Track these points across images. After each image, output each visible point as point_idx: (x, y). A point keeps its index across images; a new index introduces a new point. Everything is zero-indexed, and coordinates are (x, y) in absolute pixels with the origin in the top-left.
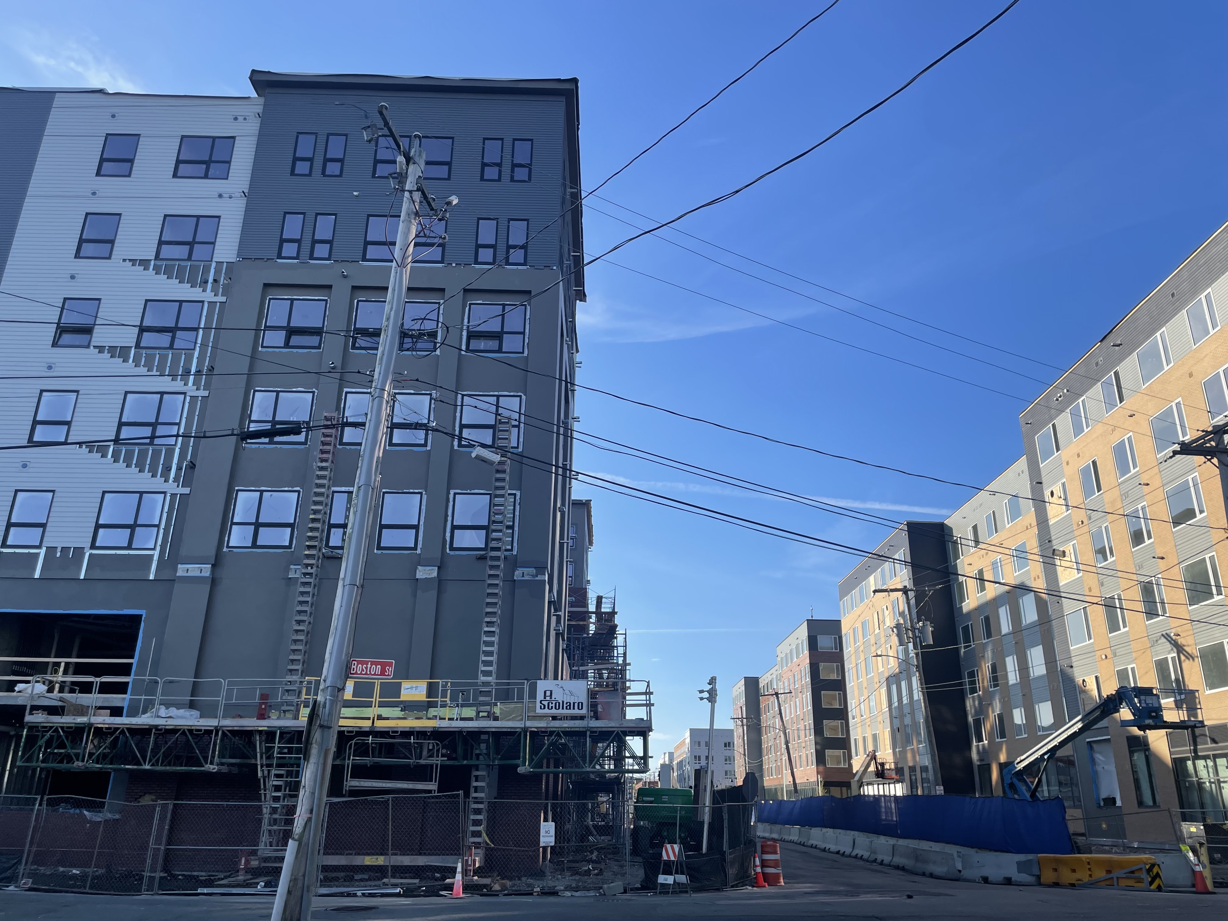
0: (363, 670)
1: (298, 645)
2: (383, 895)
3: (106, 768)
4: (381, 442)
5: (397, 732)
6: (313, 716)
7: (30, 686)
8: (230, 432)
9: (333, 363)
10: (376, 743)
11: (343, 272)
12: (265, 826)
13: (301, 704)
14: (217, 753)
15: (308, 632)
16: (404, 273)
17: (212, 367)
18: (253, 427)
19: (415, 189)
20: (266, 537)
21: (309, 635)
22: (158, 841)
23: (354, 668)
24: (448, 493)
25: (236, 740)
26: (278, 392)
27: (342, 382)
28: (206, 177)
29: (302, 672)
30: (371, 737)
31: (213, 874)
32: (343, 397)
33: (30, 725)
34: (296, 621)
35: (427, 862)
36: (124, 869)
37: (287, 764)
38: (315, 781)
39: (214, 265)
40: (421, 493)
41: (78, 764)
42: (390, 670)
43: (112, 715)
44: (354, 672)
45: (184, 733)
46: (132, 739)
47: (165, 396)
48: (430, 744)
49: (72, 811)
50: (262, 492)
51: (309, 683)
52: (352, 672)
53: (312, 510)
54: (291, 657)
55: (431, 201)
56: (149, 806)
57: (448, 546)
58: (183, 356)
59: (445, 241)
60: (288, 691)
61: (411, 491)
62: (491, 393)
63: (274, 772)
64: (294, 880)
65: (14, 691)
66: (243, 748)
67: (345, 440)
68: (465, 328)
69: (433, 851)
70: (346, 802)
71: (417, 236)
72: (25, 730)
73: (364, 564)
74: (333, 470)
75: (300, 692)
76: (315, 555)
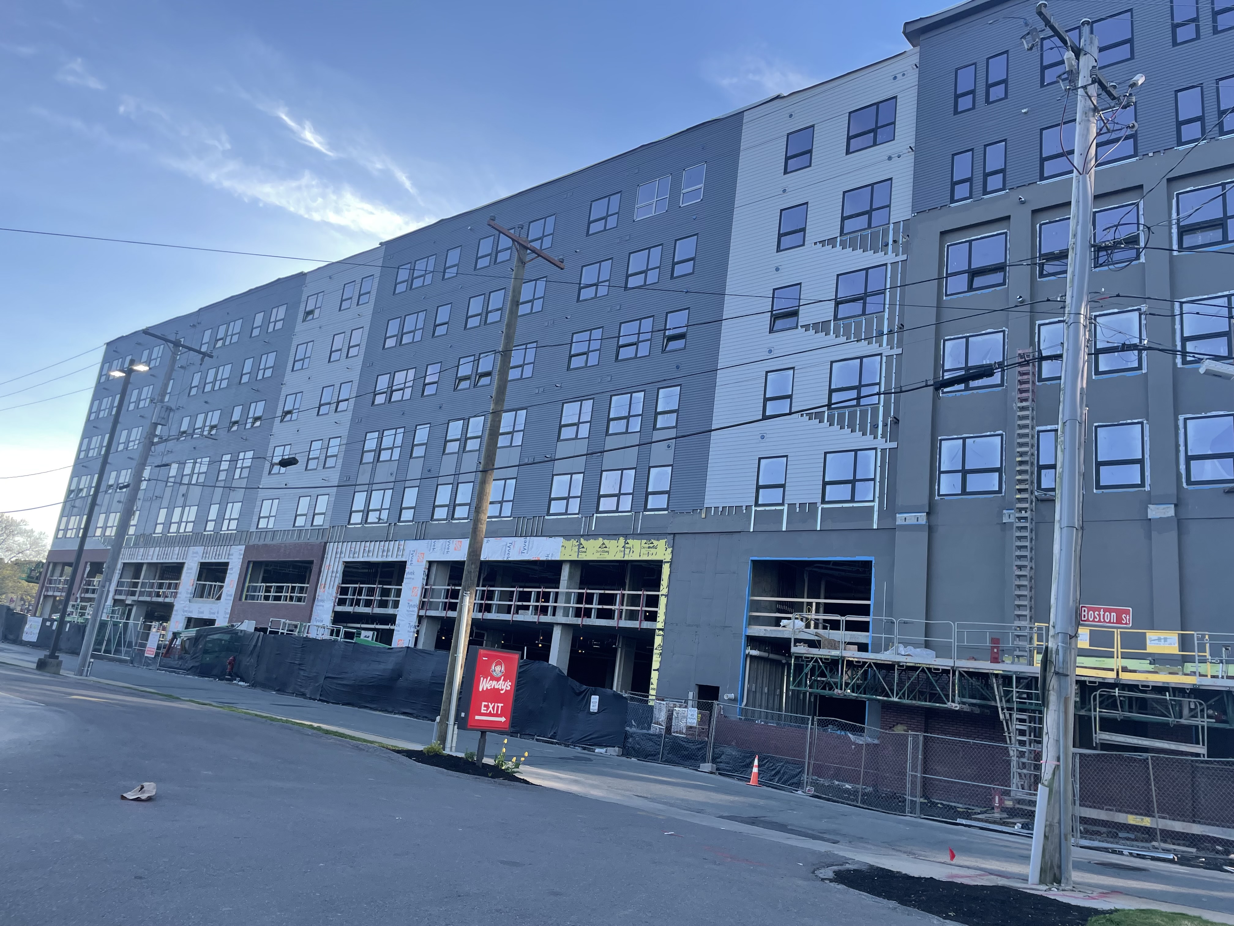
0: (1095, 617)
1: (1023, 590)
2: (1153, 859)
3: (861, 697)
4: (1083, 371)
5: (1148, 686)
6: (1047, 662)
7: (791, 622)
8: (924, 384)
9: (1020, 297)
10: (1124, 697)
11: (1021, 198)
12: (1014, 768)
13: (1034, 650)
14: (957, 692)
15: (1031, 578)
16: (1088, 179)
17: (901, 324)
18: (947, 376)
19: (1090, 82)
20: (975, 483)
21: (1033, 581)
22: (914, 768)
23: (1084, 615)
24: (1176, 420)
25: (973, 681)
26: (967, 338)
27: (1033, 315)
28: (875, 144)
29: (1031, 618)
30: (1117, 689)
31: (969, 807)
32: (1037, 331)
33: (796, 655)
34: (1016, 566)
35: (1204, 831)
36: (889, 790)
37: (1029, 710)
38: (1058, 729)
39: (892, 226)
40: (1142, 423)
41: (837, 691)
42: (1128, 619)
43: (860, 650)
44: (1086, 619)
45: (923, 670)
46: (879, 673)
47: (864, 360)
48: (1193, 702)
49: (839, 732)
50: (964, 439)
51: (1040, 629)
52: (1083, 619)
53: (1018, 452)
54: (1017, 603)
55: (1111, 90)
56: (902, 735)
57: (1184, 480)
58: (875, 319)
59: (1135, 129)
60: (1018, 636)
61: (1129, 421)
62: (1220, 294)
63: (1015, 716)
64: (1049, 826)
65: (779, 626)
66: (981, 690)
67: (1044, 376)
68: (1174, 222)
69: (1209, 821)
70: (1098, 755)
71: (1098, 134)
72: (793, 659)
73: (1081, 505)
74: (1035, 408)
75: (1031, 639)
76: (1027, 498)
